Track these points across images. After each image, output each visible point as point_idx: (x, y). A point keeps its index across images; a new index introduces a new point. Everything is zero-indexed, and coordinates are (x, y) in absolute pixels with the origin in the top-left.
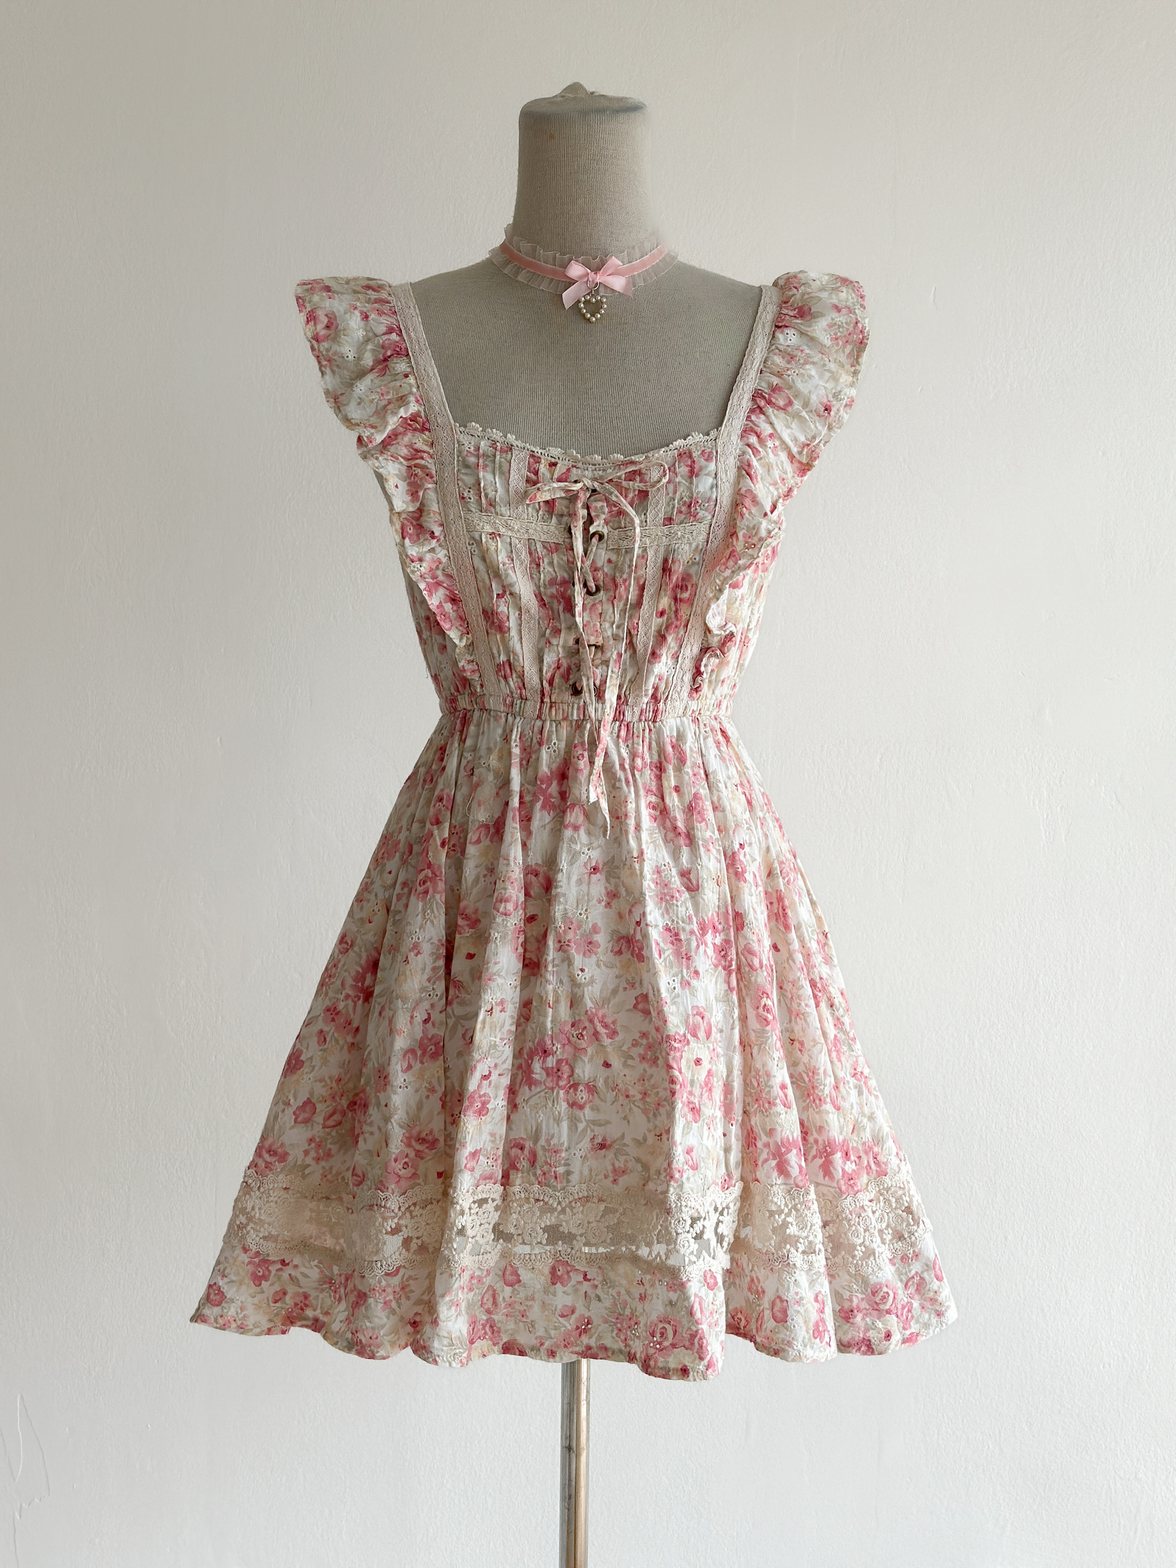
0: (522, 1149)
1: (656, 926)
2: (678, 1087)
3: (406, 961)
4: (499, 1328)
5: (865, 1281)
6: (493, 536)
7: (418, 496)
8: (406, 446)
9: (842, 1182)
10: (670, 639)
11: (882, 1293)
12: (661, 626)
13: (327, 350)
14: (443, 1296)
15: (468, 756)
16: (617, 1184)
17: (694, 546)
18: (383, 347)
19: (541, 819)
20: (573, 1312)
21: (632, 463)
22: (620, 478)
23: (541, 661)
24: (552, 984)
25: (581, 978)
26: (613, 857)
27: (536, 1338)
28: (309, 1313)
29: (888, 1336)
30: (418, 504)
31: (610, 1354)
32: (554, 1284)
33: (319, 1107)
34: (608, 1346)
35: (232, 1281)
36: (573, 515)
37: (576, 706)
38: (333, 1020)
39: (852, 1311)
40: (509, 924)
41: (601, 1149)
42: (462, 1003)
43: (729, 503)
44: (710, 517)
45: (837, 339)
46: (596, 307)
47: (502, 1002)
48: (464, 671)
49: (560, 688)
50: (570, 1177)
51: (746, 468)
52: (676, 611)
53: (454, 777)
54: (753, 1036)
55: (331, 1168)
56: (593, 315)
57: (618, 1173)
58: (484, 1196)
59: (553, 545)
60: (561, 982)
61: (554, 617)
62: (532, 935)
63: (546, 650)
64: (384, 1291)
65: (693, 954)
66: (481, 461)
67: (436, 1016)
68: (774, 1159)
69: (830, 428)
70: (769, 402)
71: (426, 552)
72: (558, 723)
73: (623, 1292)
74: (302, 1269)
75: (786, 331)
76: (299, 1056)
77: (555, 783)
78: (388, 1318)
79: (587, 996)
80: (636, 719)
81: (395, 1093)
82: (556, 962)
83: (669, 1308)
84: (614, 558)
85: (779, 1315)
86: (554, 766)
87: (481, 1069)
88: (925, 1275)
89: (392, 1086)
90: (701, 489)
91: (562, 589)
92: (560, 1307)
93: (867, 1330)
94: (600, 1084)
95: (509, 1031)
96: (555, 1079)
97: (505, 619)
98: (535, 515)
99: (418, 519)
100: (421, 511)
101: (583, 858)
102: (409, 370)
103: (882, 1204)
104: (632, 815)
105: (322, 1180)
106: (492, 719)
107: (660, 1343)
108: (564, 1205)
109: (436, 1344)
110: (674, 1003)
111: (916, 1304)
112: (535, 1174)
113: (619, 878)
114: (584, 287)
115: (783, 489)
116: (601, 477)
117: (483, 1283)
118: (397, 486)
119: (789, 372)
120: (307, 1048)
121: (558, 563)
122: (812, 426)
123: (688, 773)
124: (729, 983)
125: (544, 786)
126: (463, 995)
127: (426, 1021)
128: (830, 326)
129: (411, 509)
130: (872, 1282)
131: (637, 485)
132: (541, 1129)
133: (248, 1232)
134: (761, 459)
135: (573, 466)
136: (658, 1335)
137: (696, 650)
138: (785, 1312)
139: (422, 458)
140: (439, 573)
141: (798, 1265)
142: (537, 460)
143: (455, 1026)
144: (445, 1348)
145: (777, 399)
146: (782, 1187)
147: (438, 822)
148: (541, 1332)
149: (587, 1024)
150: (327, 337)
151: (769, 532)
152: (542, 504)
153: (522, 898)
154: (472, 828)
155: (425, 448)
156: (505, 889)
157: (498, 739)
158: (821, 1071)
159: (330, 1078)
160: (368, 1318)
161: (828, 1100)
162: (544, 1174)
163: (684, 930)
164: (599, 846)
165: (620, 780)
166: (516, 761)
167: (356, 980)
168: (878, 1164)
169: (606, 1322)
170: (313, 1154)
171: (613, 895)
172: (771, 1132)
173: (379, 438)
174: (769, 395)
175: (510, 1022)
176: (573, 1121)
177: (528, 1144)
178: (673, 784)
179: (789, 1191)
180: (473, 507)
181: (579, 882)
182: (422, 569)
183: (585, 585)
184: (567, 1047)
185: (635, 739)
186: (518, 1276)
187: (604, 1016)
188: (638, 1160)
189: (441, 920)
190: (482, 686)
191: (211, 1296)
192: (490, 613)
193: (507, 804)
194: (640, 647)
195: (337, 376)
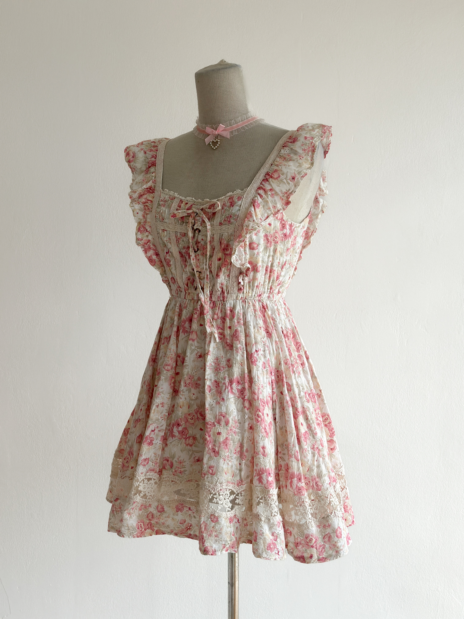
0: (168, 461)
1: (209, 380)
5: (303, 532)
6: (164, 230)
7: (145, 217)
8: (144, 199)
9: (295, 490)
10: (223, 269)
12: (220, 264)
13: (133, 165)
18: (149, 163)
19: (182, 336)
20: (185, 522)
23: (182, 277)
24: (182, 399)
27: (170, 530)
29: (312, 556)
30: (145, 220)
31: (198, 538)
32: (177, 511)
34: (197, 535)
37: (196, 294)
39: (298, 544)
41: (198, 462)
43: (243, 216)
44: (236, 222)
45: (305, 150)
46: (216, 144)
47: (162, 403)
49: (190, 287)
50: (184, 473)
51: (254, 203)
52: (225, 259)
54: (254, 426)
56: (215, 147)
58: (151, 477)
59: (183, 233)
60: (185, 399)
61: (185, 260)
63: (184, 273)
66: (164, 203)
68: (258, 476)
69: (295, 186)
70: (271, 177)
71: (145, 237)
72: (191, 301)
75: (286, 148)
77: (187, 323)
80: (216, 300)
82: (184, 391)
84: (203, 238)
86: (187, 316)
87: (151, 428)
88: (332, 535)
90: (233, 211)
91: (186, 250)
93: (303, 553)
94: (198, 436)
95: (164, 415)
96: (181, 435)
97: (169, 261)
98: (178, 222)
99: (144, 225)
101: (195, 352)
102: (154, 171)
106: (174, 298)
108: (182, 483)
109: (123, 529)
110: (212, 410)
111: (327, 546)
112: (172, 471)
114: (212, 136)
118: (137, 213)
119: (281, 164)
122: (288, 185)
123: (235, 321)
125: (183, 324)
128: (302, 145)
131: (212, 210)
132: (176, 454)
134: (264, 199)
135: (193, 204)
139: (148, 203)
140: (151, 244)
142: (182, 202)
144: (126, 531)
145: (274, 175)
146: (260, 487)
150: (133, 161)
152: (180, 218)
153: (175, 366)
154: (163, 338)
155: (151, 199)
161: (293, 456)
162: (176, 471)
163: (222, 382)
166: (177, 314)
168: (317, 486)
169: (197, 526)
172: (257, 465)
174: (272, 173)
175: (166, 411)
177: (170, 460)
178: (228, 325)
180: (158, 220)
181: (193, 361)
183: (194, 248)
184: (186, 423)
185: (216, 307)
186: (164, 509)
190: (170, 286)
192: (165, 259)
194: (213, 272)
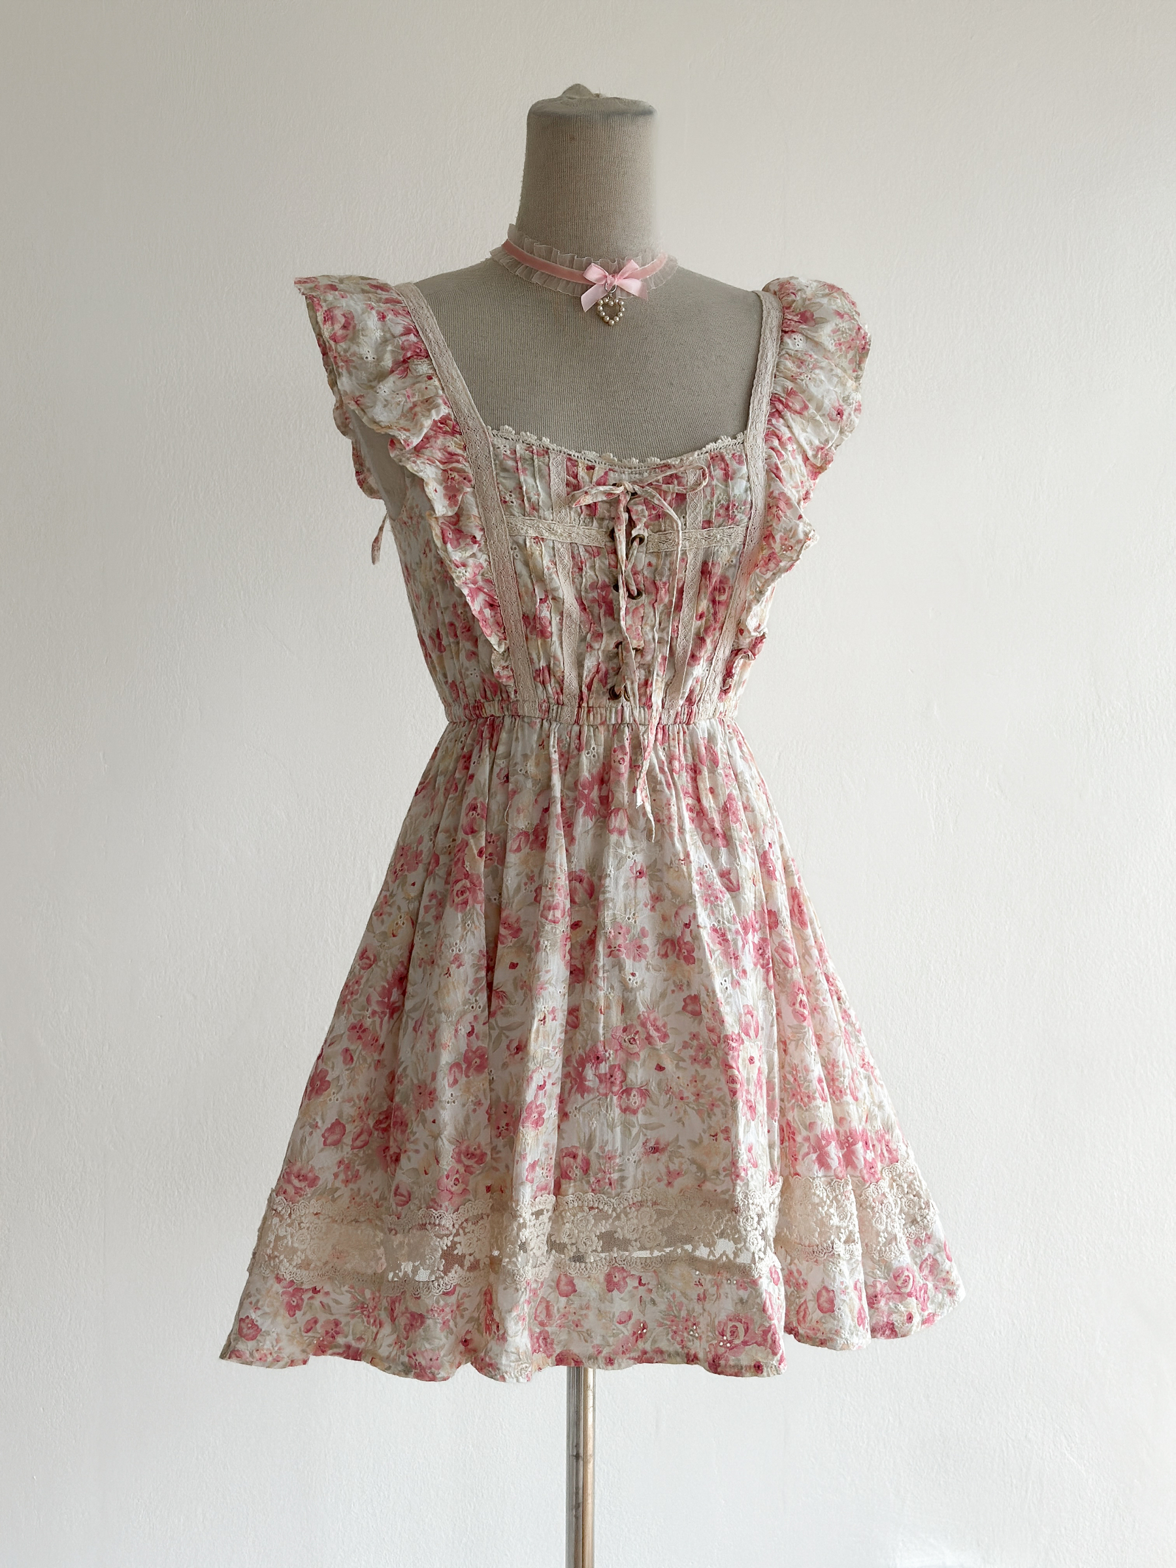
0: (575, 1157)
1: (705, 927)
2: (739, 1086)
3: (448, 973)
4: (553, 1340)
5: (887, 1266)
6: (538, 540)
7: (457, 501)
8: (440, 450)
9: (865, 1171)
10: (708, 641)
11: (903, 1278)
12: (700, 629)
13: (346, 351)
14: (510, 1311)
15: (501, 763)
16: (672, 1186)
17: (731, 549)
18: (403, 348)
19: (584, 825)
20: (630, 1318)
21: (668, 466)
22: (658, 481)
23: (580, 665)
24: (604, 991)
25: (633, 982)
26: (656, 860)
27: (593, 1347)
28: (341, 1340)
29: (910, 1318)
30: (456, 509)
31: (666, 1356)
32: (610, 1291)
33: (349, 1127)
34: (664, 1349)
35: (265, 1313)
36: (615, 519)
37: (614, 710)
38: (360, 1038)
39: (876, 1297)
40: (558, 932)
41: (654, 1153)
42: (507, 1014)
43: (763, 507)
44: (746, 520)
45: (840, 344)
46: (614, 311)
47: (553, 1011)
48: (500, 677)
49: (598, 692)
50: (624, 1183)
51: (775, 471)
52: (715, 614)
53: (487, 785)
54: (789, 1032)
55: (359, 1190)
56: (611, 318)
57: (672, 1176)
58: (541, 1207)
59: (594, 548)
60: (612, 987)
61: (594, 621)
62: (577, 942)
63: (588, 655)
64: (443, 1310)
65: (740, 953)
66: (519, 464)
67: (480, 1028)
68: (815, 1152)
69: (842, 432)
70: (787, 406)
71: (468, 557)
72: (596, 728)
73: (678, 1294)
74: (333, 1295)
75: (794, 336)
76: (325, 1077)
77: (596, 787)
78: (447, 1338)
79: (639, 1000)
80: (671, 721)
81: (444, 1108)
82: (606, 968)
83: (739, 1307)
84: (654, 562)
85: (826, 1305)
86: (595, 771)
87: (537, 1079)
88: (938, 1256)
89: (441, 1101)
90: (737, 492)
91: (604, 593)
92: (617, 1314)
93: (890, 1314)
94: (653, 1087)
95: (560, 1040)
96: (609, 1085)
97: (548, 624)
98: (577, 519)
99: (455, 524)
100: (458, 516)
101: (629, 862)
102: (431, 371)
103: (895, 1190)
104: (675, 817)
105: (350, 1202)
106: (526, 725)
107: (730, 1342)
108: (619, 1210)
109: (504, 1361)
110: (728, 1003)
111: (930, 1285)
112: (588, 1182)
113: (662, 881)
114: (602, 289)
115: (803, 492)
116: (641, 481)
117: (538, 1296)
118: (436, 491)
119: (802, 377)
120: (333, 1068)
121: (600, 567)
122: (827, 430)
123: (721, 775)
124: (767, 981)
125: (586, 792)
126: (507, 1005)
127: (470, 1034)
128: (834, 332)
129: (450, 514)
130: (894, 1267)
131: (675, 488)
132: (595, 1136)
133: (281, 1262)
134: (784, 462)
135: (610, 470)
136: (729, 1334)
137: (728, 652)
138: (831, 1302)
139: (458, 461)
140: (479, 578)
141: (842, 1255)
142: (575, 464)
143: (499, 1037)
144: (512, 1364)
145: (793, 403)
146: (822, 1179)
147: (473, 831)
148: (598, 1341)
149: (639, 1028)
150: (344, 338)
151: (806, 535)
152: (583, 508)
153: (568, 905)
154: (512, 835)
155: (460, 452)
156: (553, 896)
157: (535, 746)
158: (840, 1063)
159: (358, 1097)
160: (427, 1340)
161: (848, 1091)
162: (599, 1181)
163: (730, 930)
164: (642, 850)
165: (661, 783)
166: (555, 766)
167: (382, 995)
168: (889, 1151)
169: (661, 1325)
170: (342, 1176)
171: (657, 898)
172: (811, 1126)
173: (416, 441)
174: (786, 399)
175: (560, 1030)
176: (627, 1127)
177: (581, 1153)
178: (708, 785)
179: (830, 1183)
180: (516, 511)
181: (626, 886)
182: (467, 574)
183: (628, 590)
184: (619, 1052)
185: (671, 742)
186: (574, 1285)
187: (655, 1020)
188: (693, 1162)
189: (481, 932)
190: (516, 692)
191: (245, 1331)
192: (531, 617)
193: (546, 810)
194: (679, 650)
195: (354, 378)
